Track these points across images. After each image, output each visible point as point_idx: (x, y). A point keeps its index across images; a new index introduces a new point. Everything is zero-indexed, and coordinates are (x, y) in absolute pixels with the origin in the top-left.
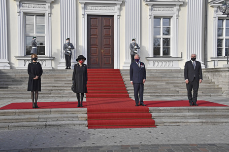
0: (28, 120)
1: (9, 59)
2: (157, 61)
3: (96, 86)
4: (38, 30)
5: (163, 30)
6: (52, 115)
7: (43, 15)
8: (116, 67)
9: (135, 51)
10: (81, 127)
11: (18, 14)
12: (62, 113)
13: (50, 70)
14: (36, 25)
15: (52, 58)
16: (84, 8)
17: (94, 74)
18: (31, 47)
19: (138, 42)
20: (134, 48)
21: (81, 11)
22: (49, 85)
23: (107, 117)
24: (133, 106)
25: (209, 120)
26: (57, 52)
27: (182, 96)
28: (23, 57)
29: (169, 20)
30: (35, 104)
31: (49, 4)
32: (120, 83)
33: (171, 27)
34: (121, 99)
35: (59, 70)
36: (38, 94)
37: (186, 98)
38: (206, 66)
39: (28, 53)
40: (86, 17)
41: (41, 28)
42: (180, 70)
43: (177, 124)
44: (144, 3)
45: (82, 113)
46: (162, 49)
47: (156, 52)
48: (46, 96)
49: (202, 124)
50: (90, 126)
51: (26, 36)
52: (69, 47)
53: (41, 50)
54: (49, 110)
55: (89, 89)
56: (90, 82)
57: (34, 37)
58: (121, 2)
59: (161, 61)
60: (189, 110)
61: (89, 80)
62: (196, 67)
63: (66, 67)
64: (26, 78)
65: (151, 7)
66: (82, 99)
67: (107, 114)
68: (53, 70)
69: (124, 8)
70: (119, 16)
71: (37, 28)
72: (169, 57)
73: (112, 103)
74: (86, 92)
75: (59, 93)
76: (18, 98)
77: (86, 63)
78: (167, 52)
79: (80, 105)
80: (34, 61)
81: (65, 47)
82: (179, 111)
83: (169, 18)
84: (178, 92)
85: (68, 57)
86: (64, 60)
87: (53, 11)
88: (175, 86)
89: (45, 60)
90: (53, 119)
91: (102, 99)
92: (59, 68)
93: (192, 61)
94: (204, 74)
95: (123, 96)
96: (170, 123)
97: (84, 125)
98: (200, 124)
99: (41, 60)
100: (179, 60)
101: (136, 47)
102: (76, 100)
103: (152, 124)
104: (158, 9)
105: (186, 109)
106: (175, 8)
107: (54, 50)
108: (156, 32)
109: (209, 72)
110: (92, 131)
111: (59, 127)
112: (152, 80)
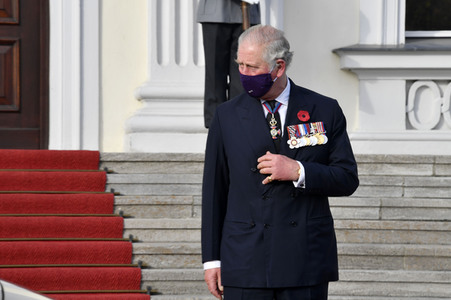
2: (442, 77)
112: (394, 259)
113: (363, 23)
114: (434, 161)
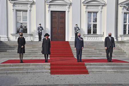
0: (18, 69)
1: (7, 35)
2: (90, 37)
3: (55, 51)
4: (24, 19)
5: (93, 20)
6: (31, 67)
7: (26, 11)
8: (66, 40)
9: (77, 31)
10: (47, 73)
11: (13, 10)
12: (36, 65)
13: (30, 42)
14: (23, 17)
15: (31, 35)
16: (49, 7)
17: (54, 44)
18: (20, 29)
19: (79, 26)
20: (77, 29)
21: (47, 9)
22: (29, 50)
23: (61, 68)
24: (76, 62)
25: (119, 70)
26: (34, 32)
27: (103, 56)
28: (15, 34)
29: (96, 14)
30: (21, 60)
31: (30, 5)
32: (69, 49)
33: (98, 18)
34: (69, 58)
35: (35, 42)
36: (23, 55)
37: (106, 58)
38: (117, 39)
39: (18, 32)
40: (50, 12)
41: (25, 18)
42: (103, 42)
43: (101, 72)
44: (82, 5)
45: (47, 66)
46: (92, 30)
47: (89, 32)
48: (28, 56)
49: (114, 72)
50: (52, 73)
51: (17, 23)
52: (40, 29)
53: (25, 31)
54: (29, 64)
55: (52, 53)
56: (52, 48)
57: (21, 23)
58: (70, 4)
59: (92, 37)
60: (107, 65)
61: (52, 47)
62: (111, 40)
63: (39, 40)
64: (16, 46)
65: (86, 7)
66: (47, 58)
67: (61, 67)
68: (32, 41)
69: (71, 7)
70: (69, 11)
71: (23, 18)
72: (96, 35)
73: (64, 60)
74: (50, 54)
75: (35, 54)
76: (12, 57)
77: (50, 37)
78: (95, 32)
79: (46, 61)
80: (21, 37)
81: (38, 29)
82: (101, 65)
83: (97, 13)
84: (101, 54)
85: (40, 35)
86: (38, 36)
87: (32, 9)
88: (100, 51)
89: (27, 36)
90: (31, 69)
91: (59, 58)
92: (35, 41)
93: (109, 37)
94: (116, 44)
95: (70, 56)
96: (97, 71)
97: (48, 73)
98: (113, 72)
99: (25, 36)
100: (102, 36)
101: (78, 29)
102: (44, 58)
103: (86, 72)
104: (90, 8)
105: (106, 64)
106: (100, 7)
107: (32, 31)
108: (89, 21)
109: (118, 43)
110: (53, 76)
111: (34, 73)
112: (87, 48)
113: (85, 33)
114: (89, 42)
